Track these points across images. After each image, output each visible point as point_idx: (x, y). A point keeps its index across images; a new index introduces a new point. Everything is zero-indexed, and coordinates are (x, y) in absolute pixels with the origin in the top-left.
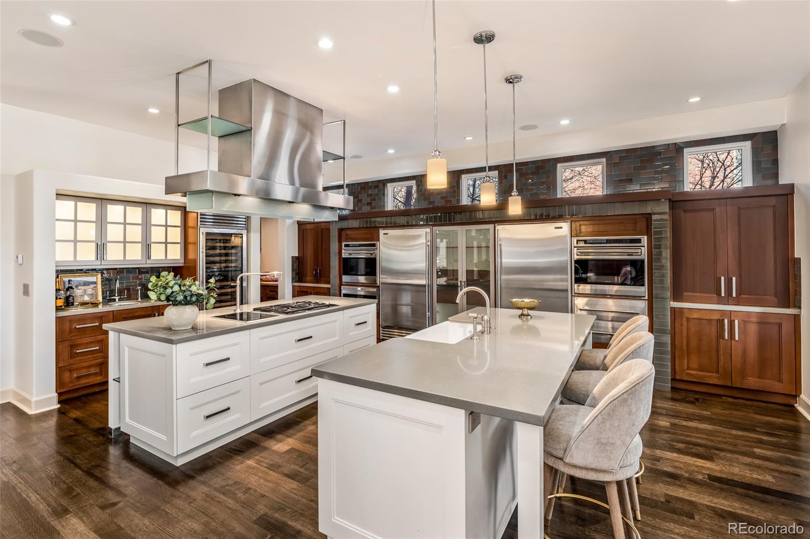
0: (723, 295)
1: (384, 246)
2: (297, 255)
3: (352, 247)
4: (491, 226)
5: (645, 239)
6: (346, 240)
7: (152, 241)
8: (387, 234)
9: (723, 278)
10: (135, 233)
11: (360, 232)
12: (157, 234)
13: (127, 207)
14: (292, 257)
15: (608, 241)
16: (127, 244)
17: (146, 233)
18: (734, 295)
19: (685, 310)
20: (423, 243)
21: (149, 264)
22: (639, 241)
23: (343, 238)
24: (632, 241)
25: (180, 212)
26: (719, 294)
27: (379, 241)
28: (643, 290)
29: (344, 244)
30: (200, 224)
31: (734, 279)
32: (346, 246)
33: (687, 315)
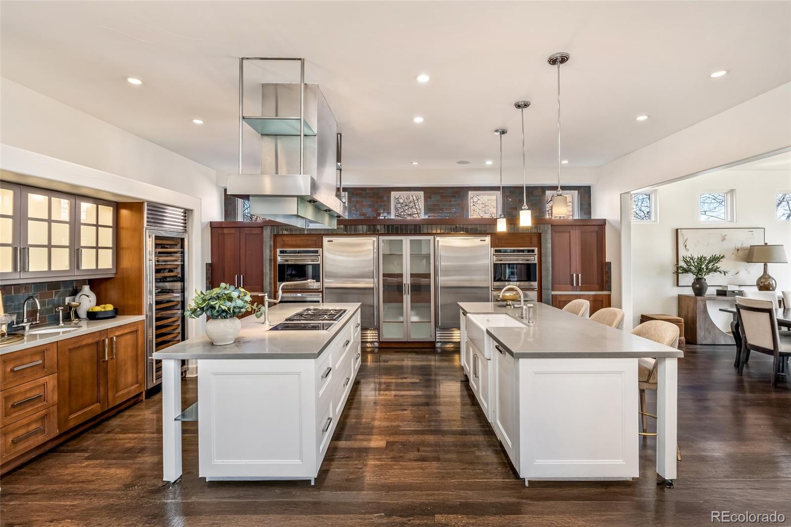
0: (575, 285)
1: (328, 252)
2: (210, 262)
3: (289, 253)
4: (431, 238)
5: (536, 249)
6: (283, 246)
7: (82, 245)
8: (332, 241)
9: (574, 275)
10: (62, 235)
11: (300, 238)
12: (87, 236)
13: (53, 199)
14: (206, 264)
15: (514, 251)
16: (52, 249)
17: (75, 235)
18: (580, 285)
19: (558, 296)
20: (370, 250)
21: (76, 276)
22: (533, 251)
23: (278, 244)
24: (529, 251)
25: (112, 208)
26: (572, 284)
27: (322, 248)
28: (535, 284)
29: (278, 250)
30: (147, 225)
31: (580, 275)
32: (281, 252)
33: (559, 299)
